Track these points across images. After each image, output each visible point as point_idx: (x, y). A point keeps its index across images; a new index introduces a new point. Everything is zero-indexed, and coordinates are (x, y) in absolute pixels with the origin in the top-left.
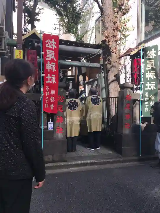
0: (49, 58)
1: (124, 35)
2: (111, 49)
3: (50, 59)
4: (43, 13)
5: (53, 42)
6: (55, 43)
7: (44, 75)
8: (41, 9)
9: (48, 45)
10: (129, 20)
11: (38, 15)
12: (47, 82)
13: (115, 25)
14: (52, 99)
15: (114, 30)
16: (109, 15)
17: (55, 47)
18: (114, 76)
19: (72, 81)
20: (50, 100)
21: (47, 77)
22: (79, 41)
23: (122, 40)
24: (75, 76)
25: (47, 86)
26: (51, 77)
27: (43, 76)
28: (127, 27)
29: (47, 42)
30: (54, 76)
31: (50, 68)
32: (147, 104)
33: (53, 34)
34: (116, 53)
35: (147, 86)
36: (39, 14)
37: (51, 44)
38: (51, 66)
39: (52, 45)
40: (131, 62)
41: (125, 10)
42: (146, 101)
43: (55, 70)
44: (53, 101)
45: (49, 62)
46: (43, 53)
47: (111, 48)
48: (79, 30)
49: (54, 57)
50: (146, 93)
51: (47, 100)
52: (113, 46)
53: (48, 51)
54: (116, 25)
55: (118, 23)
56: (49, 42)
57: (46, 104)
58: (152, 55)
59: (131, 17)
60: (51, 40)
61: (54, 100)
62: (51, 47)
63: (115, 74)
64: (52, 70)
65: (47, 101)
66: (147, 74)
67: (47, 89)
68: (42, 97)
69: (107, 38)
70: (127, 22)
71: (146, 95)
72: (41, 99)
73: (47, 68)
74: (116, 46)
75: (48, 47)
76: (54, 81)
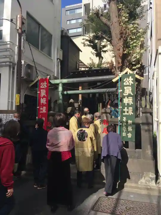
29: (41, 84)
32: (125, 129)
35: (125, 111)
38: (43, 101)
42: (124, 126)
43: (46, 103)
50: (124, 118)
58: (129, 82)
66: (124, 99)
71: (123, 120)
75: (42, 87)
76: (44, 111)
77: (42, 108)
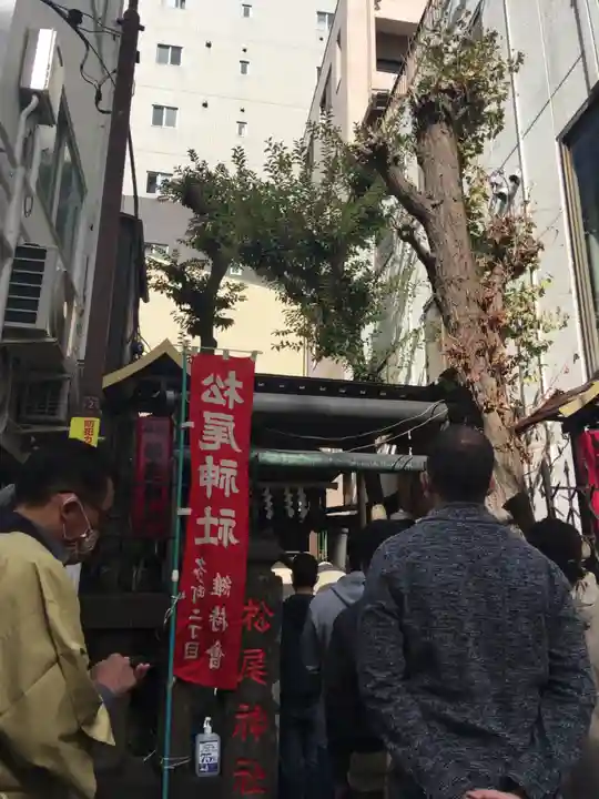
0: (213, 442)
1: (529, 345)
2: (481, 399)
3: (215, 447)
4: (242, 299)
5: (233, 382)
6: (240, 385)
7: (187, 511)
8: (237, 288)
9: (212, 395)
10: (542, 292)
11: (227, 307)
12: (198, 541)
13: (485, 310)
14: (219, 617)
15: (484, 329)
16: (461, 280)
17: (240, 401)
18: (504, 507)
19: (346, 530)
20: (205, 624)
21: (200, 521)
22: (364, 378)
23: (523, 363)
24: (358, 507)
25: (197, 561)
26: (215, 521)
27: (183, 518)
28: (538, 317)
29: (206, 382)
30: (231, 513)
31: (216, 483)
33: (232, 354)
34: (500, 413)
36: (230, 303)
37: (222, 391)
38: (219, 476)
39: (226, 394)
40: (569, 444)
41: (519, 256)
43: (235, 490)
44: (221, 625)
45: (209, 459)
46: (191, 424)
47: (480, 395)
48: (365, 344)
49: (232, 438)
51: (193, 622)
52: (484, 386)
53: (207, 415)
54: (490, 311)
55: (498, 303)
56: (215, 383)
57: (187, 645)
59: (549, 281)
60: (224, 377)
61: (225, 624)
62: (223, 402)
63: (508, 498)
64: (223, 490)
65: (193, 627)
67: (196, 571)
68: (172, 610)
69: (460, 358)
70: (534, 299)
72: (169, 619)
73: (202, 483)
74: (498, 385)
75: (212, 400)
76: (227, 537)
77: (215, 514)
